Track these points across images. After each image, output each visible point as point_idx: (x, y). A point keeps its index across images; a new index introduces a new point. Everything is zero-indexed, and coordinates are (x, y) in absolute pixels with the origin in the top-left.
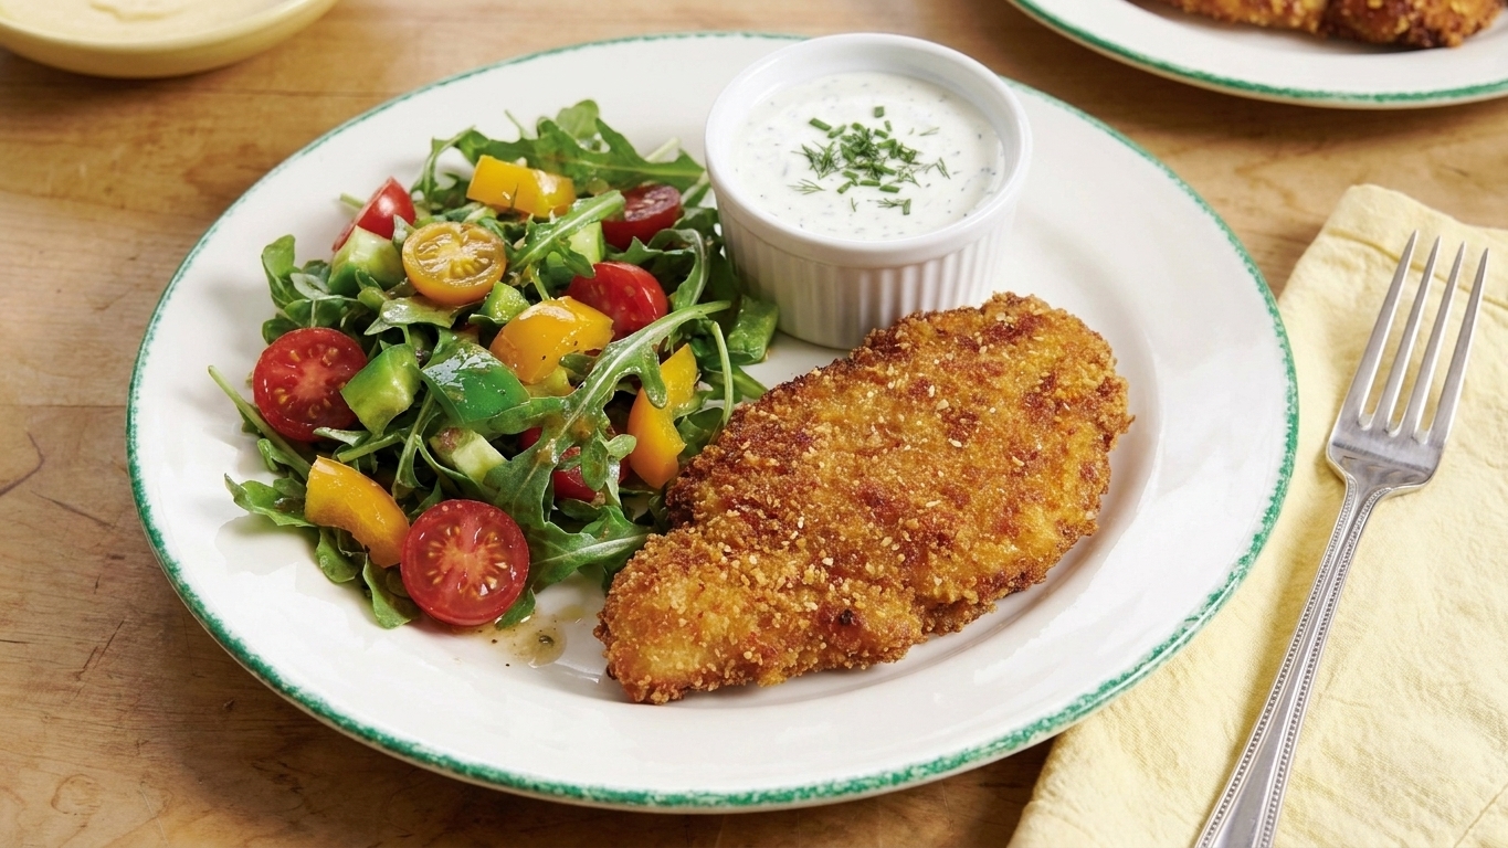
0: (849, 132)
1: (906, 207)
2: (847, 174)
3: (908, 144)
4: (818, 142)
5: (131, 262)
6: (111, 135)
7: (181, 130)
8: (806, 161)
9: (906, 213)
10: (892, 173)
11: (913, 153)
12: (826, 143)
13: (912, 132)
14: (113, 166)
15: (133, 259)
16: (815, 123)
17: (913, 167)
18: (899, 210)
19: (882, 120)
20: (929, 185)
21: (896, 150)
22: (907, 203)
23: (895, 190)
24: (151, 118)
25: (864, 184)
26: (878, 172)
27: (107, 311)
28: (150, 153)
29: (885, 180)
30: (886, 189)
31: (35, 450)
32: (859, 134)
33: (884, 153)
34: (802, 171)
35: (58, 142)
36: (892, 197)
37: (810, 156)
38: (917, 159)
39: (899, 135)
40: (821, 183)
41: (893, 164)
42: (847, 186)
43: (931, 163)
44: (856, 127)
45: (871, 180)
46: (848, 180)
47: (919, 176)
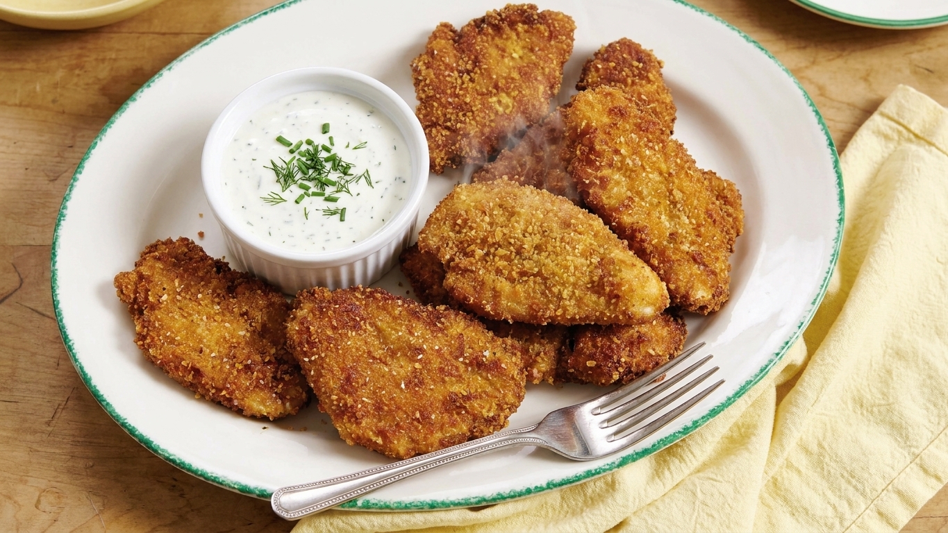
0: (304, 148)
1: (342, 213)
2: (302, 186)
3: (346, 156)
4: (281, 155)
5: (70, 149)
6: (54, 63)
7: (96, 60)
8: (272, 175)
9: (342, 220)
10: (333, 184)
11: (348, 167)
12: (288, 158)
13: (348, 146)
14: (56, 86)
15: (71, 147)
16: (280, 140)
17: (348, 178)
18: (337, 217)
19: (328, 135)
20: (358, 194)
21: (335, 162)
22: (343, 210)
23: (334, 200)
24: (78, 52)
25: (314, 194)
26: (323, 184)
27: (56, 182)
28: (78, 75)
29: (329, 190)
30: (328, 199)
31: (16, 274)
32: (311, 148)
33: (328, 166)
34: (271, 185)
35: (22, 69)
36: (332, 206)
37: (275, 168)
38: (350, 172)
39: (339, 150)
40: (284, 195)
41: (334, 176)
42: (302, 197)
43: (360, 174)
44: (309, 142)
45: (319, 191)
46: (302, 191)
47: (352, 186)
